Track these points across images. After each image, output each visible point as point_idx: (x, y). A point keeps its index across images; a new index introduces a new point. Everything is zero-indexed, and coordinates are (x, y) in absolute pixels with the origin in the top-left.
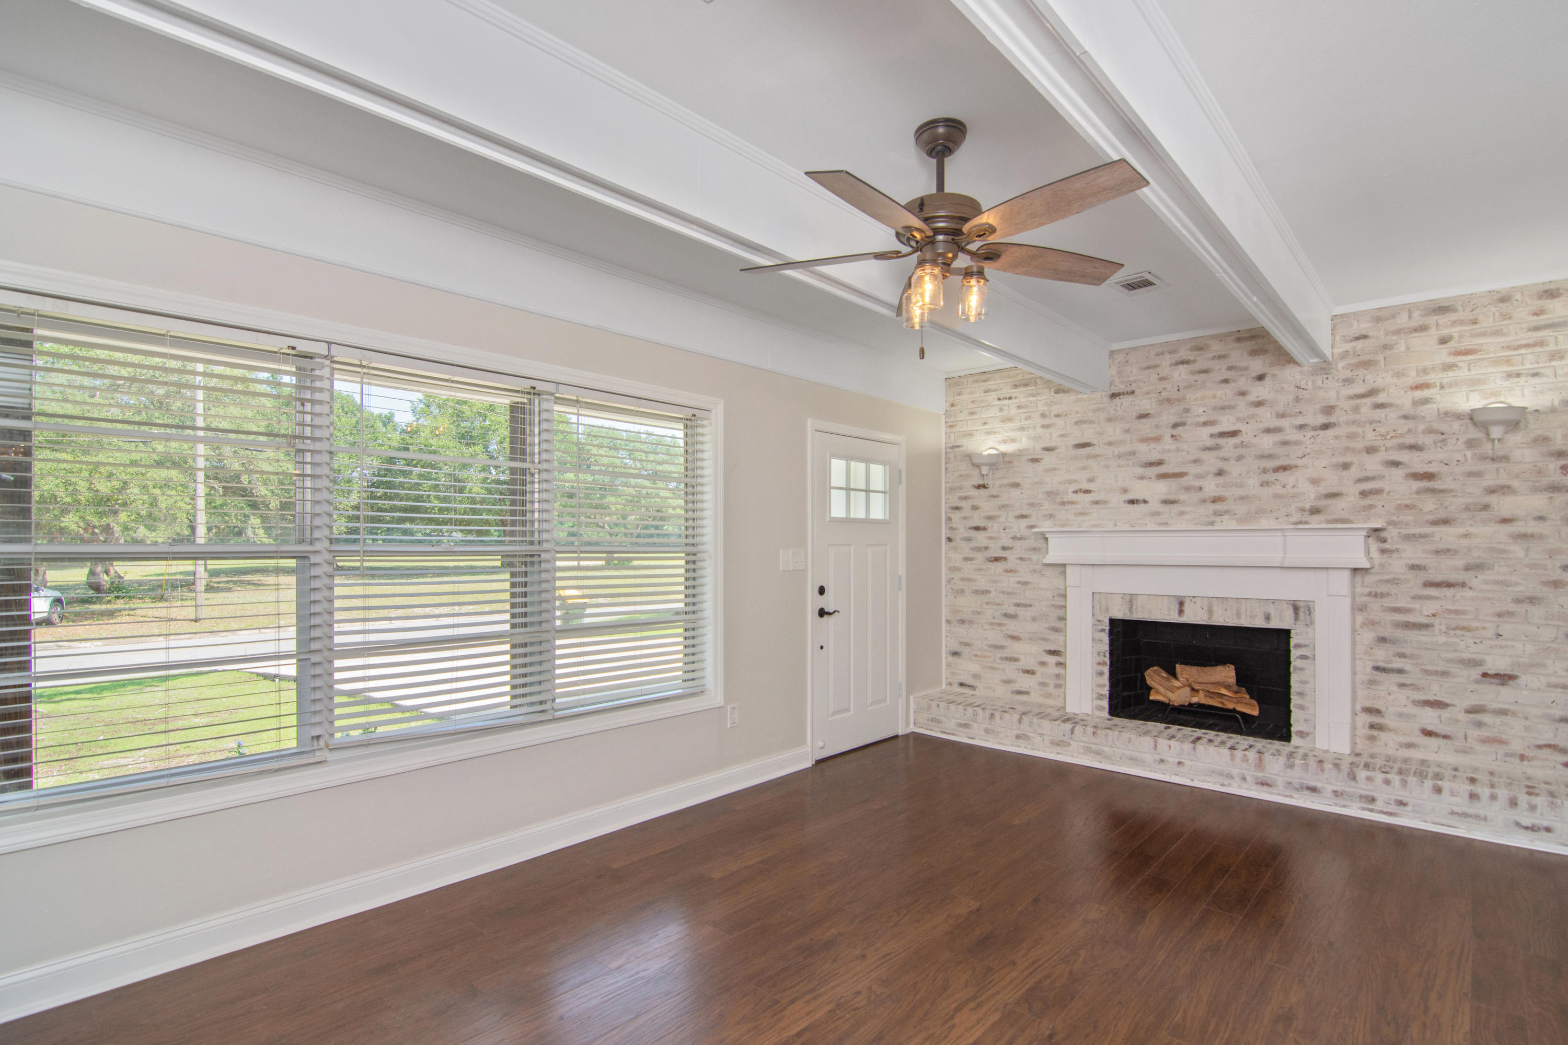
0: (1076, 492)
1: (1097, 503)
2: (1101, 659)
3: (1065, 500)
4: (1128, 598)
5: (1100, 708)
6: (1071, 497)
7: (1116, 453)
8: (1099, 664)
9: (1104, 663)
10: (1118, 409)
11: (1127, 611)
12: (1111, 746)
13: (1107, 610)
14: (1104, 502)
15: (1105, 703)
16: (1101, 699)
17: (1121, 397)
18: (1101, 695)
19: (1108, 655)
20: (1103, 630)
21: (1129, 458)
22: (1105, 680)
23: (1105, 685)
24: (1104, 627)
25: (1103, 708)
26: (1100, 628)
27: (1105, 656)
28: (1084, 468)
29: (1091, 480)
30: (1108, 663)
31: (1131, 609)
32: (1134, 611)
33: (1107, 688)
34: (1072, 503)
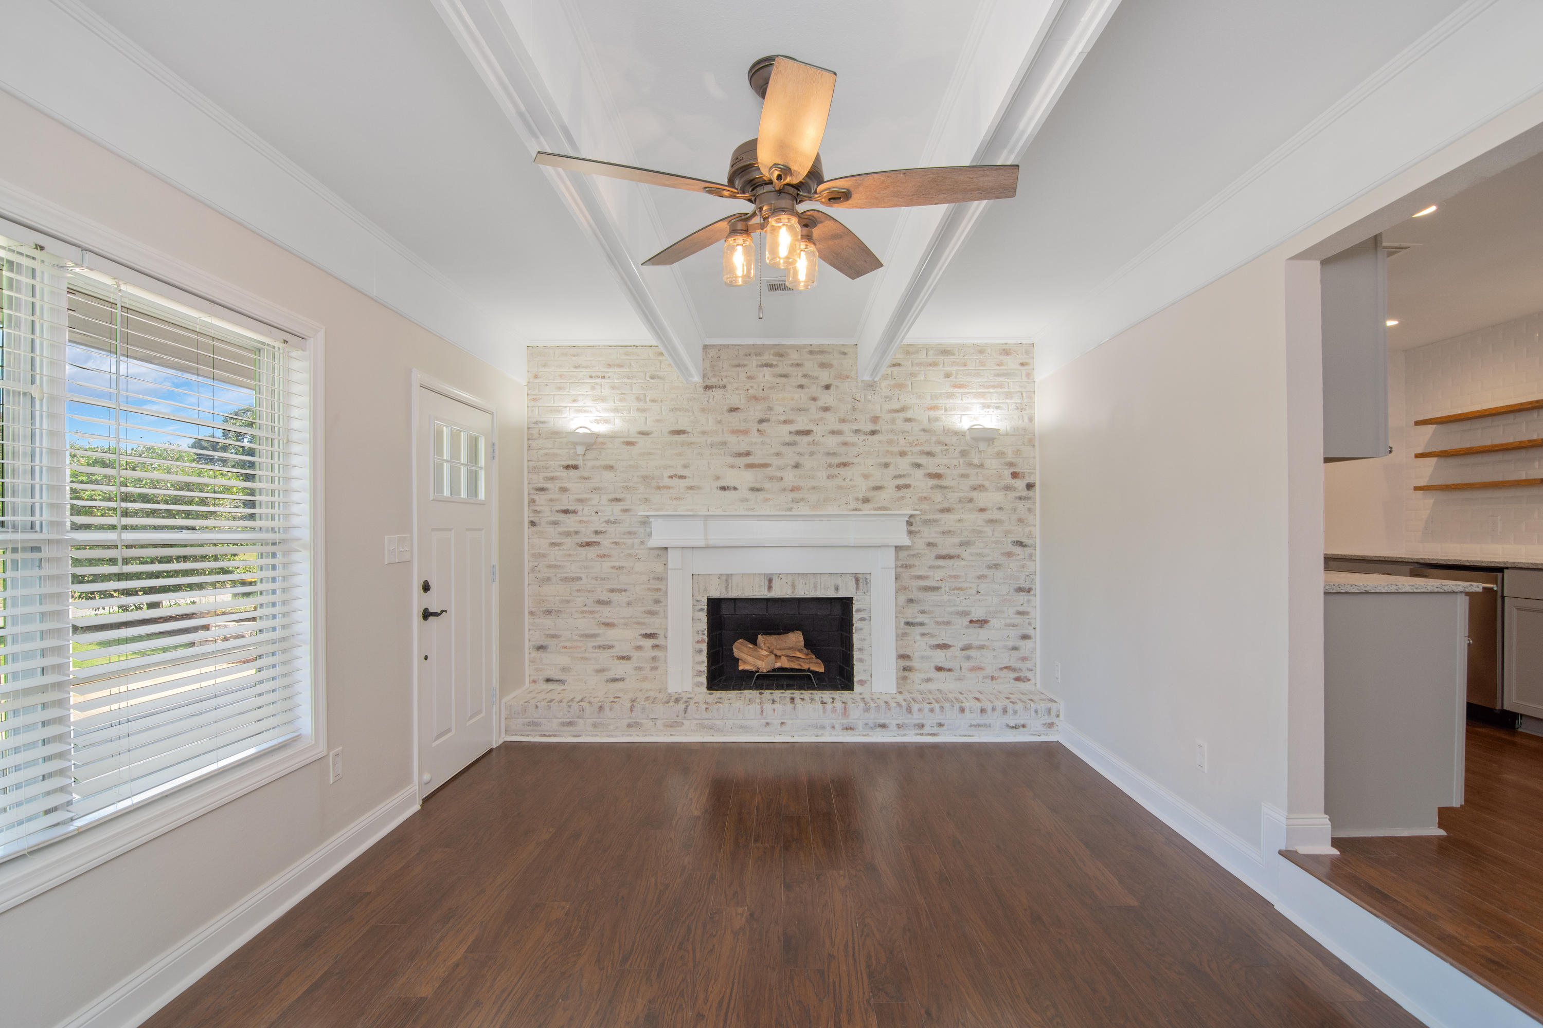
0: (671, 477)
1: (691, 488)
2: (700, 637)
3: (661, 484)
4: (724, 578)
5: (699, 685)
6: (667, 482)
7: (709, 442)
8: (698, 642)
9: (703, 641)
10: (711, 400)
11: (724, 590)
12: (722, 719)
13: (705, 590)
14: (699, 488)
15: (704, 679)
16: (700, 676)
17: (714, 389)
18: (700, 671)
19: (706, 632)
20: (702, 610)
21: (721, 447)
22: (704, 657)
23: (703, 662)
24: (703, 607)
25: (702, 684)
26: (699, 607)
27: (703, 634)
28: (680, 454)
29: (686, 466)
30: (707, 641)
31: (727, 588)
32: (730, 589)
33: (706, 664)
34: (669, 488)
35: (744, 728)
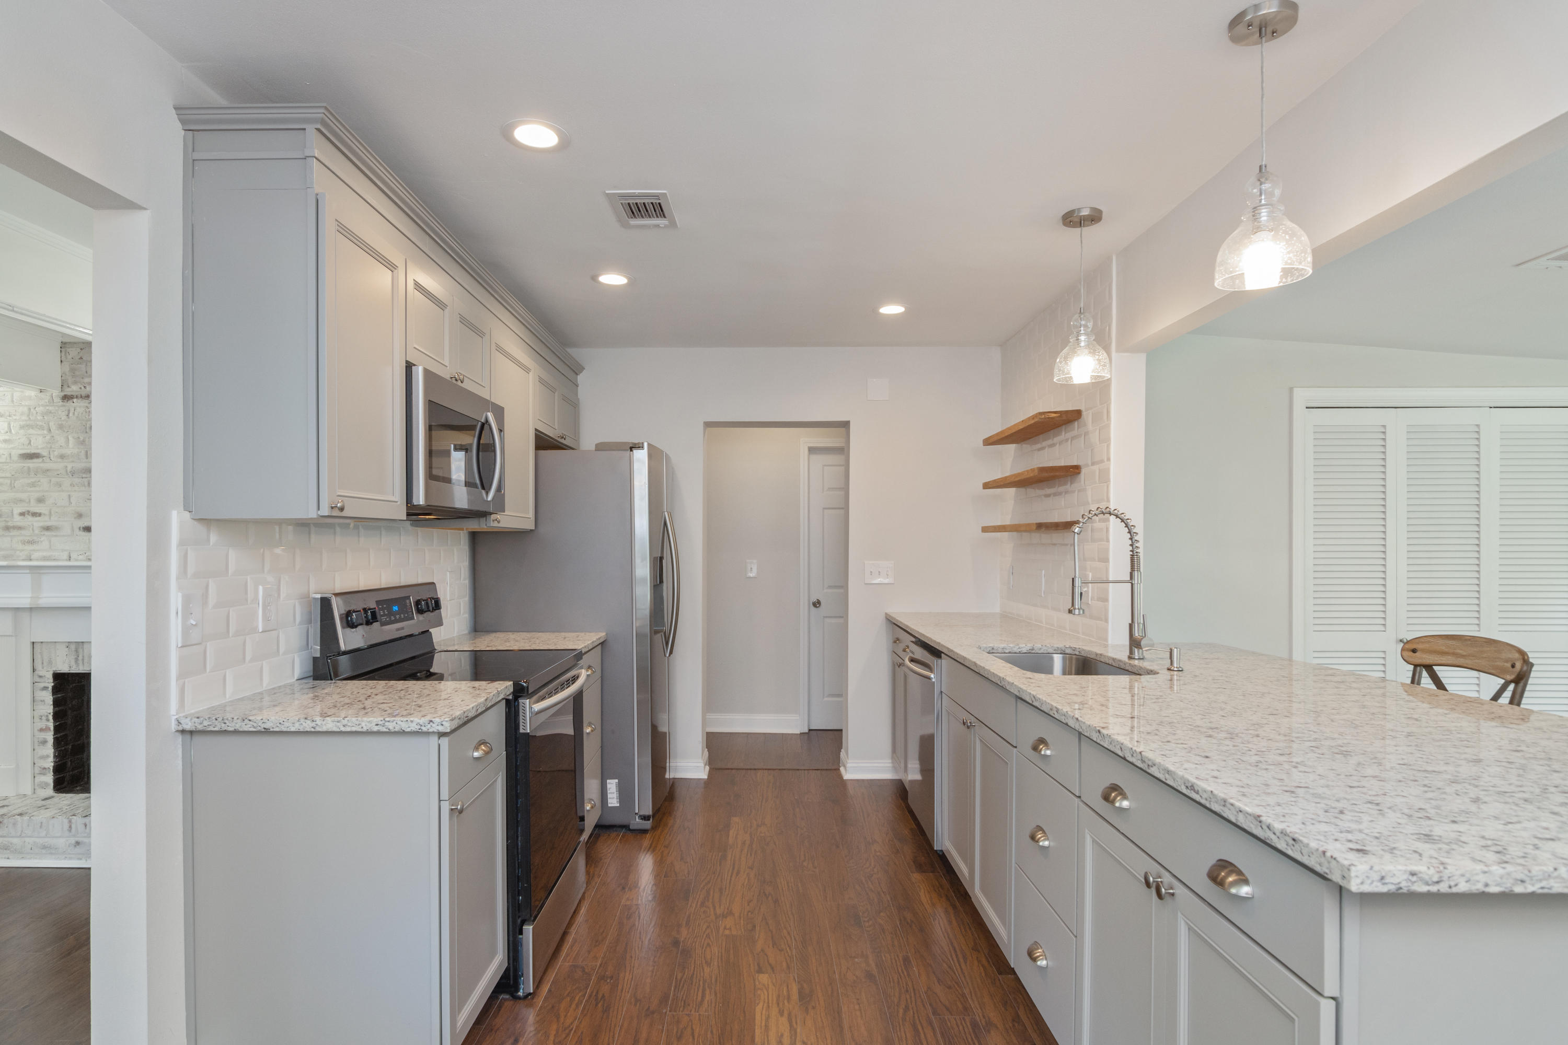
0: (22, 514)
1: (48, 528)
2: (43, 724)
3: (10, 524)
4: (73, 647)
5: (44, 786)
6: (18, 520)
7: (69, 469)
8: (41, 730)
9: (47, 729)
10: (71, 415)
11: (73, 663)
13: (50, 662)
14: (57, 528)
15: (49, 778)
16: (44, 774)
17: (75, 400)
18: (45, 768)
19: (51, 717)
20: (45, 688)
21: (84, 476)
22: (49, 751)
23: (48, 756)
24: (46, 685)
25: (47, 784)
26: (42, 685)
27: (48, 720)
28: (33, 485)
29: (40, 500)
30: (52, 728)
31: (77, 660)
32: (80, 662)
33: (51, 759)
34: (20, 528)
35: (47, 849)
